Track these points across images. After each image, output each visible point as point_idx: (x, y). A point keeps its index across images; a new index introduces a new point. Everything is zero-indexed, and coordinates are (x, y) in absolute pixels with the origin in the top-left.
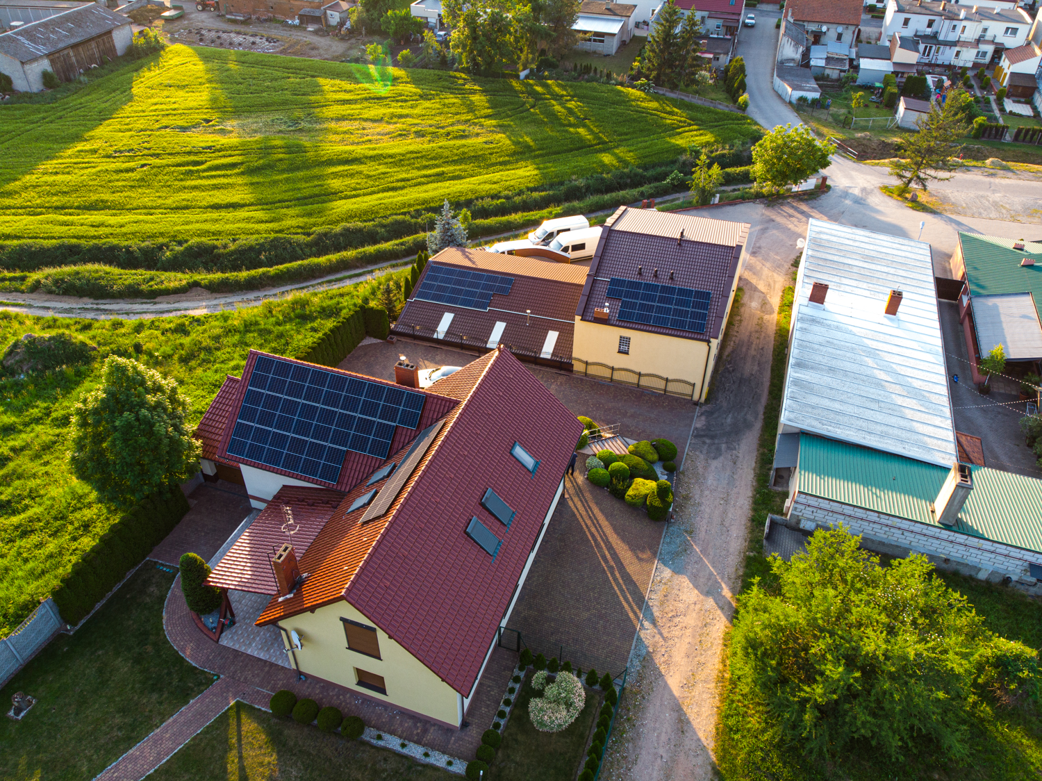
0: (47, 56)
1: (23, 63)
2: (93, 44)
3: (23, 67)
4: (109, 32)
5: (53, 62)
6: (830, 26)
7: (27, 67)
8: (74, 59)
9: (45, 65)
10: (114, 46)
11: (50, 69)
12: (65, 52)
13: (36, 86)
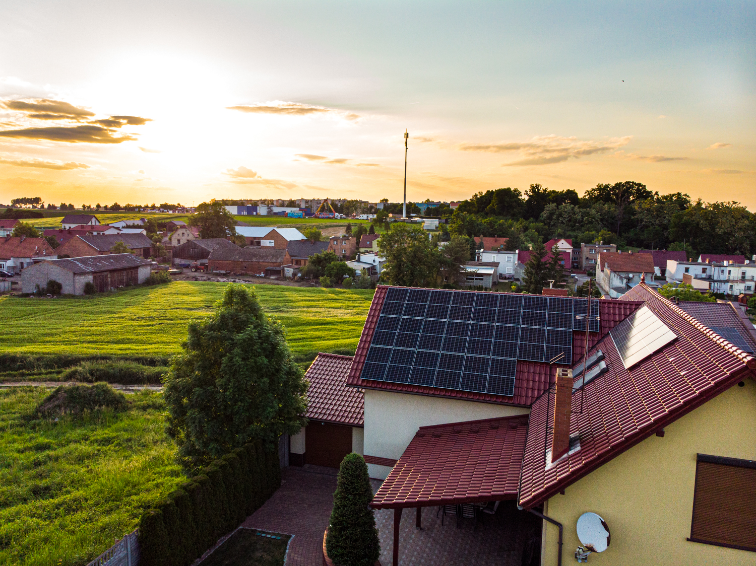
0: (93, 273)
1: (75, 274)
2: (125, 273)
3: (74, 277)
4: (137, 268)
5: (95, 278)
6: (634, 274)
7: (77, 278)
8: (109, 280)
9: (90, 278)
10: (137, 278)
11: (91, 282)
12: (105, 273)
13: (79, 291)
